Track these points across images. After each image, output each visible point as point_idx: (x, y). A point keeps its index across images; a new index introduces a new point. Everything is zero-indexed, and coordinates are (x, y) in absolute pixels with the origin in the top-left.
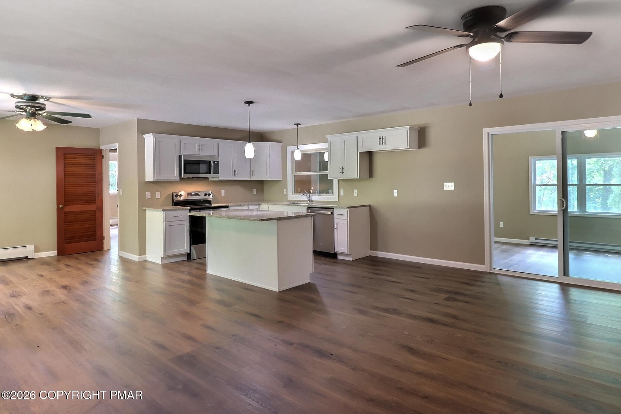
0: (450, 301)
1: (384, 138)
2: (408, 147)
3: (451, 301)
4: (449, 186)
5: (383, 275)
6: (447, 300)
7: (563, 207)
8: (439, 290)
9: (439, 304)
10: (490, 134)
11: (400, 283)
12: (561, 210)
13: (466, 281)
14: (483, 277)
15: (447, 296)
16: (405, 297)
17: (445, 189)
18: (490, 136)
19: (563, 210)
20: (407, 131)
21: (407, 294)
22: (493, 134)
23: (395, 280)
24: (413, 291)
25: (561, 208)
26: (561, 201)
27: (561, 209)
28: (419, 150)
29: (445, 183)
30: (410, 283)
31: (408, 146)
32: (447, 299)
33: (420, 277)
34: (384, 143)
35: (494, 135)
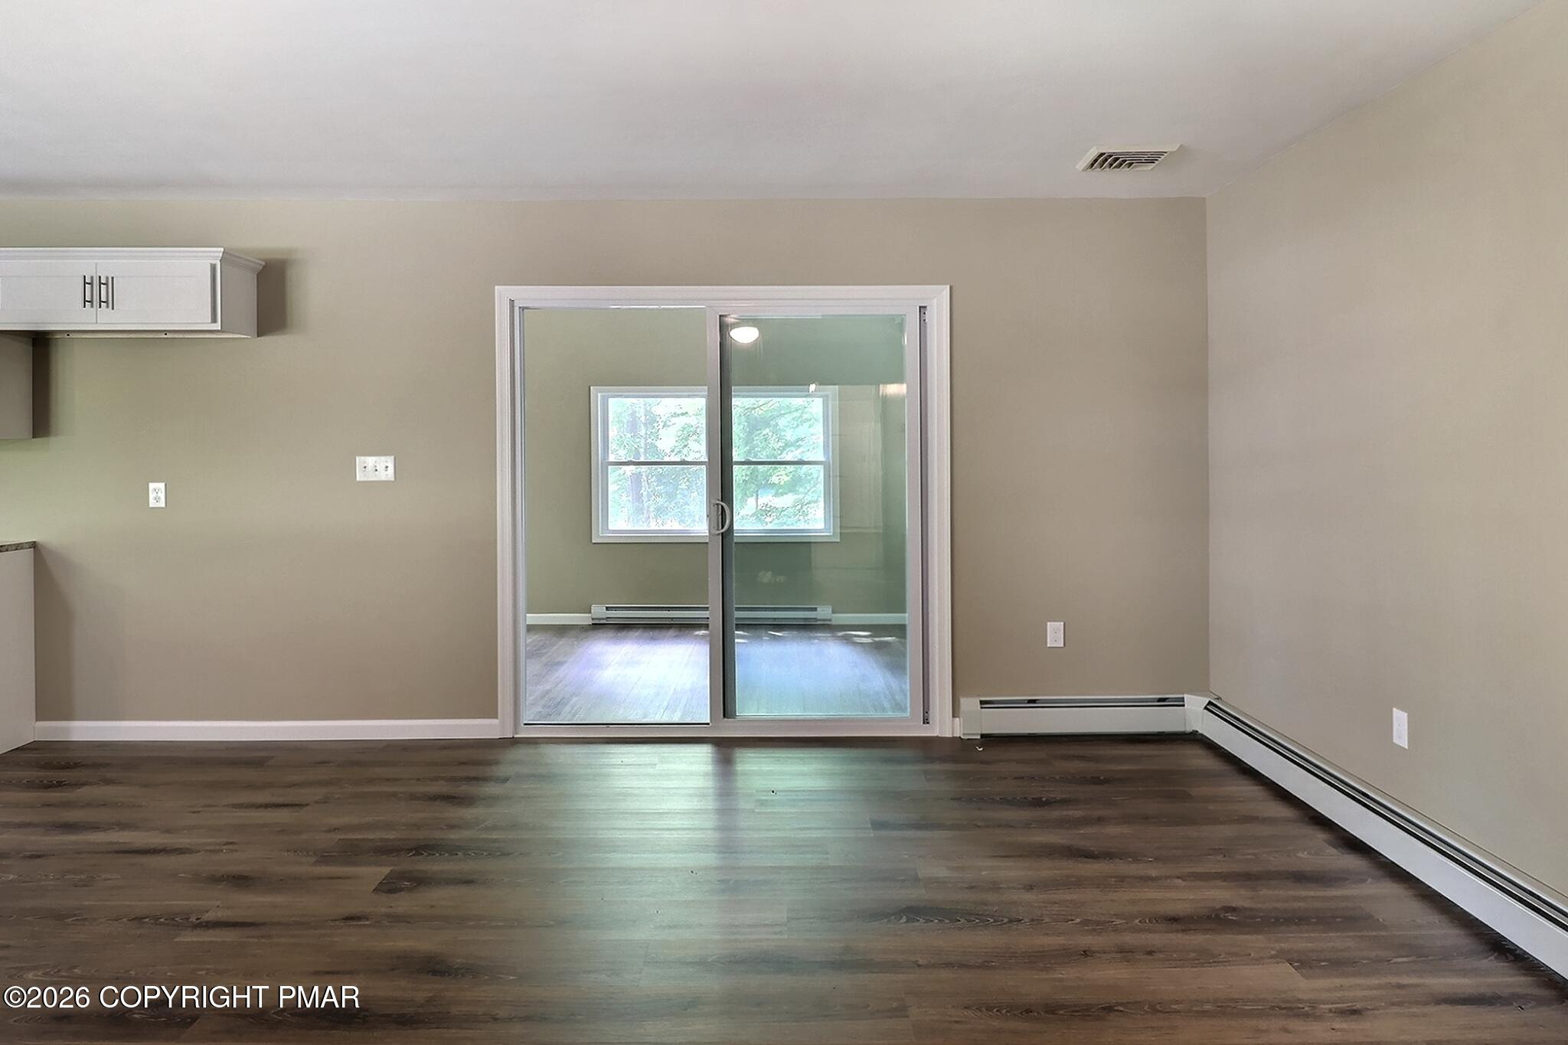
0: (401, 890)
1: (109, 283)
2: (217, 326)
3: (410, 890)
4: (377, 468)
5: (95, 827)
6: (390, 891)
7: (722, 528)
8: (351, 852)
9: (359, 918)
10: (517, 305)
11: (181, 851)
12: (719, 534)
13: (443, 788)
14: (497, 763)
15: (386, 870)
16: (206, 917)
17: (360, 477)
18: (517, 310)
19: (722, 533)
20: (213, 268)
21: (219, 904)
22: (525, 305)
23: (156, 839)
24: (241, 881)
25: (718, 529)
26: (718, 508)
27: (718, 532)
28: (259, 338)
29: (363, 458)
30: (225, 840)
31: (214, 320)
32: (389, 887)
33: (267, 806)
34: (109, 303)
35: (527, 308)
